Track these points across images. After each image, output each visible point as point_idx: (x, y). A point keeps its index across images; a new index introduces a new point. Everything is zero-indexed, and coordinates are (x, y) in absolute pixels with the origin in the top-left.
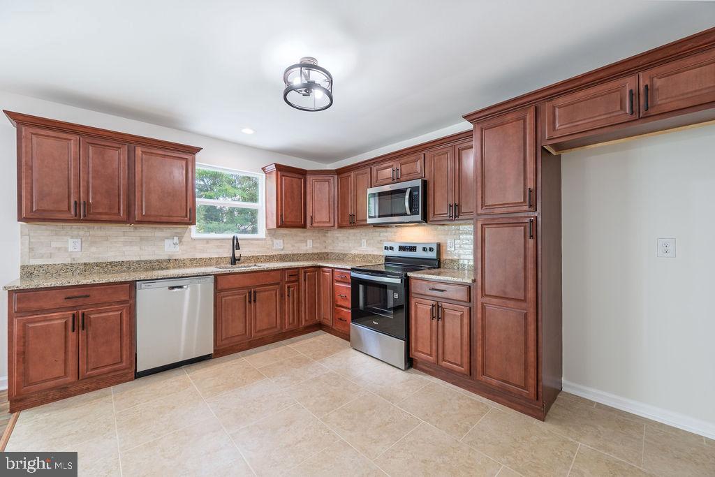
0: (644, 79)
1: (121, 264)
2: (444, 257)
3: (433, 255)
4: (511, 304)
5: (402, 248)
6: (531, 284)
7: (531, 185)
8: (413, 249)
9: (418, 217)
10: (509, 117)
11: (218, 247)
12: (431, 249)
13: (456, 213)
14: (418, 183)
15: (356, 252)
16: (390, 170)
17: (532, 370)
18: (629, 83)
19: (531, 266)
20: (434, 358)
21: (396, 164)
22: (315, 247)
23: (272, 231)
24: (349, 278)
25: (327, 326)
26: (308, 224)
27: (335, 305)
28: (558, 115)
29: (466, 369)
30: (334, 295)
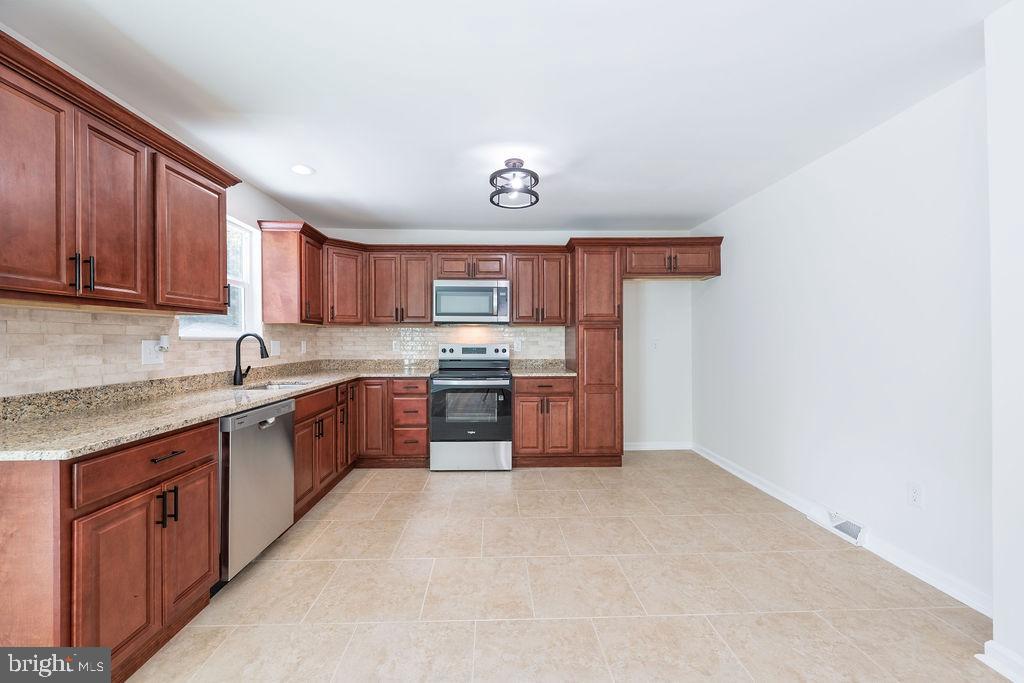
0: (673, 252)
1: (74, 394)
2: (513, 357)
3: (505, 356)
4: (606, 389)
5: (465, 350)
6: (618, 373)
7: (617, 303)
8: (483, 350)
9: (507, 318)
10: (604, 249)
11: (213, 354)
12: (503, 351)
13: (540, 317)
14: (505, 284)
15: (382, 358)
16: (462, 263)
17: (618, 432)
18: (667, 252)
19: (618, 359)
20: (540, 448)
21: (471, 258)
22: (308, 353)
23: (271, 326)
24: (423, 388)
25: (373, 458)
26: (327, 316)
27: (391, 425)
28: (634, 258)
29: (570, 449)
30: (392, 413)
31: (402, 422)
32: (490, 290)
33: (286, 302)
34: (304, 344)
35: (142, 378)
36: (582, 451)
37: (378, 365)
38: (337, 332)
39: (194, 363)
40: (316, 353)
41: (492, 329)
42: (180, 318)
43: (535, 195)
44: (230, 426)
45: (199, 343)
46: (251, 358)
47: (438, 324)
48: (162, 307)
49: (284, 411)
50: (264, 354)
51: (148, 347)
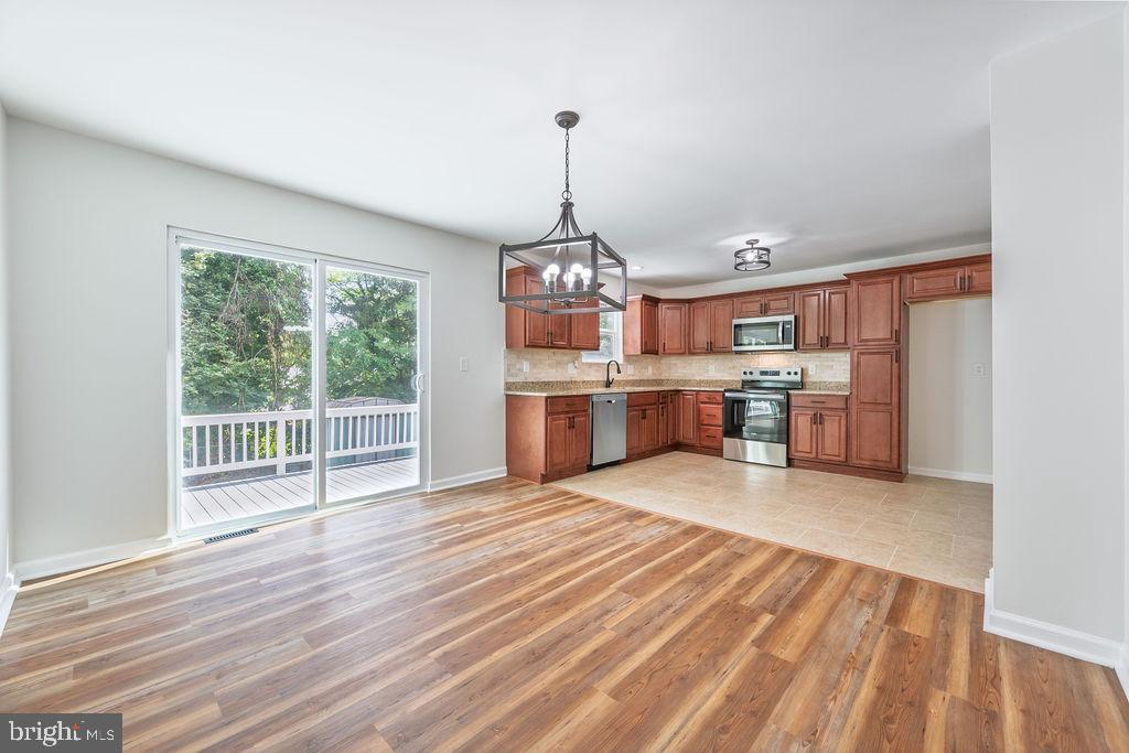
0: (967, 271)
2: (807, 380)
3: (798, 378)
4: (881, 408)
5: (763, 373)
6: (895, 393)
7: (896, 327)
8: (777, 373)
9: (791, 347)
10: (881, 279)
11: (597, 371)
12: (796, 373)
13: (825, 344)
14: (791, 318)
15: (702, 378)
16: (757, 304)
17: (896, 449)
18: (959, 272)
19: (895, 380)
20: (814, 454)
21: (763, 299)
22: (654, 374)
23: (628, 358)
24: (720, 399)
25: (687, 445)
26: (661, 351)
27: (700, 424)
28: (916, 283)
29: (842, 458)
30: (699, 415)
31: (705, 422)
32: (777, 324)
33: (634, 341)
34: (650, 368)
35: (568, 379)
36: (856, 461)
37: (699, 383)
38: (674, 360)
39: (588, 375)
40: (660, 374)
41: (788, 356)
42: (583, 353)
43: (768, 263)
44: (595, 399)
45: (590, 365)
46: (613, 375)
47: (737, 353)
48: (573, 349)
49: (621, 398)
50: (619, 372)
51: (570, 365)
